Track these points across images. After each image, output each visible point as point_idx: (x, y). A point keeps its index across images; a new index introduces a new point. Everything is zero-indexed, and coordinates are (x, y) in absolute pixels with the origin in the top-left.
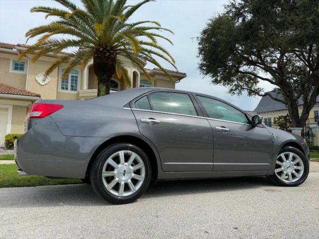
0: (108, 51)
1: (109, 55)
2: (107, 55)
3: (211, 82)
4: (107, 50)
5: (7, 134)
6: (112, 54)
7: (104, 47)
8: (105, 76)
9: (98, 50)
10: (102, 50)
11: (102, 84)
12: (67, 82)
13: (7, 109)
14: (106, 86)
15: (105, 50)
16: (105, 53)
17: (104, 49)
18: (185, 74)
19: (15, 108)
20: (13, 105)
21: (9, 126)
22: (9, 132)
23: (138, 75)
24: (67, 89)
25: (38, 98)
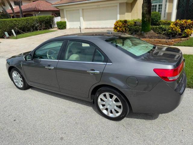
13: (117, 6)
19: (121, 4)
21: (118, 16)
22: (118, 19)
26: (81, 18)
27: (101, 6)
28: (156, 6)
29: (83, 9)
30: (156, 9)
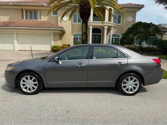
0: (86, 5)
1: (87, 7)
2: (85, 7)
3: (164, 8)
4: (85, 4)
5: (52, 45)
7: (84, 3)
8: (85, 19)
9: (81, 5)
10: (83, 5)
11: (83, 23)
12: (76, 18)
13: (51, 34)
14: (85, 24)
15: (84, 5)
16: (84, 7)
17: (84, 4)
18: (144, 5)
19: (54, 34)
20: (53, 33)
21: (53, 42)
22: (53, 45)
23: (112, 10)
24: (76, 22)
25: (62, 29)
26: (15, 41)
27: (36, 33)
28: (78, 38)
29: (17, 34)
30: (78, 40)
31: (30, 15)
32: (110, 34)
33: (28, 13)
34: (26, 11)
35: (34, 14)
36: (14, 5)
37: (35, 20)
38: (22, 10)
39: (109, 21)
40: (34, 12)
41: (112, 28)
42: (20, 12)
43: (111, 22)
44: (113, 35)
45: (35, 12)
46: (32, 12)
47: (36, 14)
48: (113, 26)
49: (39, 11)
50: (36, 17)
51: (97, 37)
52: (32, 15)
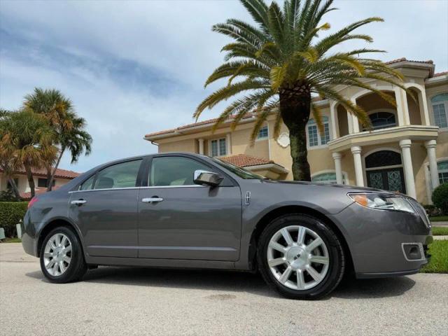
0: (292, 90)
1: (293, 95)
2: (290, 97)
4: (289, 90)
6: (298, 91)
7: (286, 86)
12: (316, 135)
15: (288, 92)
16: (288, 95)
17: (286, 89)
23: (420, 91)
24: (316, 144)
25: (271, 165)
31: (213, 148)
32: (429, 161)
33: (210, 144)
34: (205, 142)
35: (220, 144)
36: (182, 134)
37: (223, 156)
38: (197, 141)
39: (411, 124)
40: (220, 140)
41: (433, 142)
42: (193, 144)
43: (425, 124)
44: (439, 164)
45: (223, 140)
46: (216, 141)
47: (225, 143)
48: (436, 134)
49: (228, 136)
50: (225, 150)
51: (390, 175)
52: (216, 148)
